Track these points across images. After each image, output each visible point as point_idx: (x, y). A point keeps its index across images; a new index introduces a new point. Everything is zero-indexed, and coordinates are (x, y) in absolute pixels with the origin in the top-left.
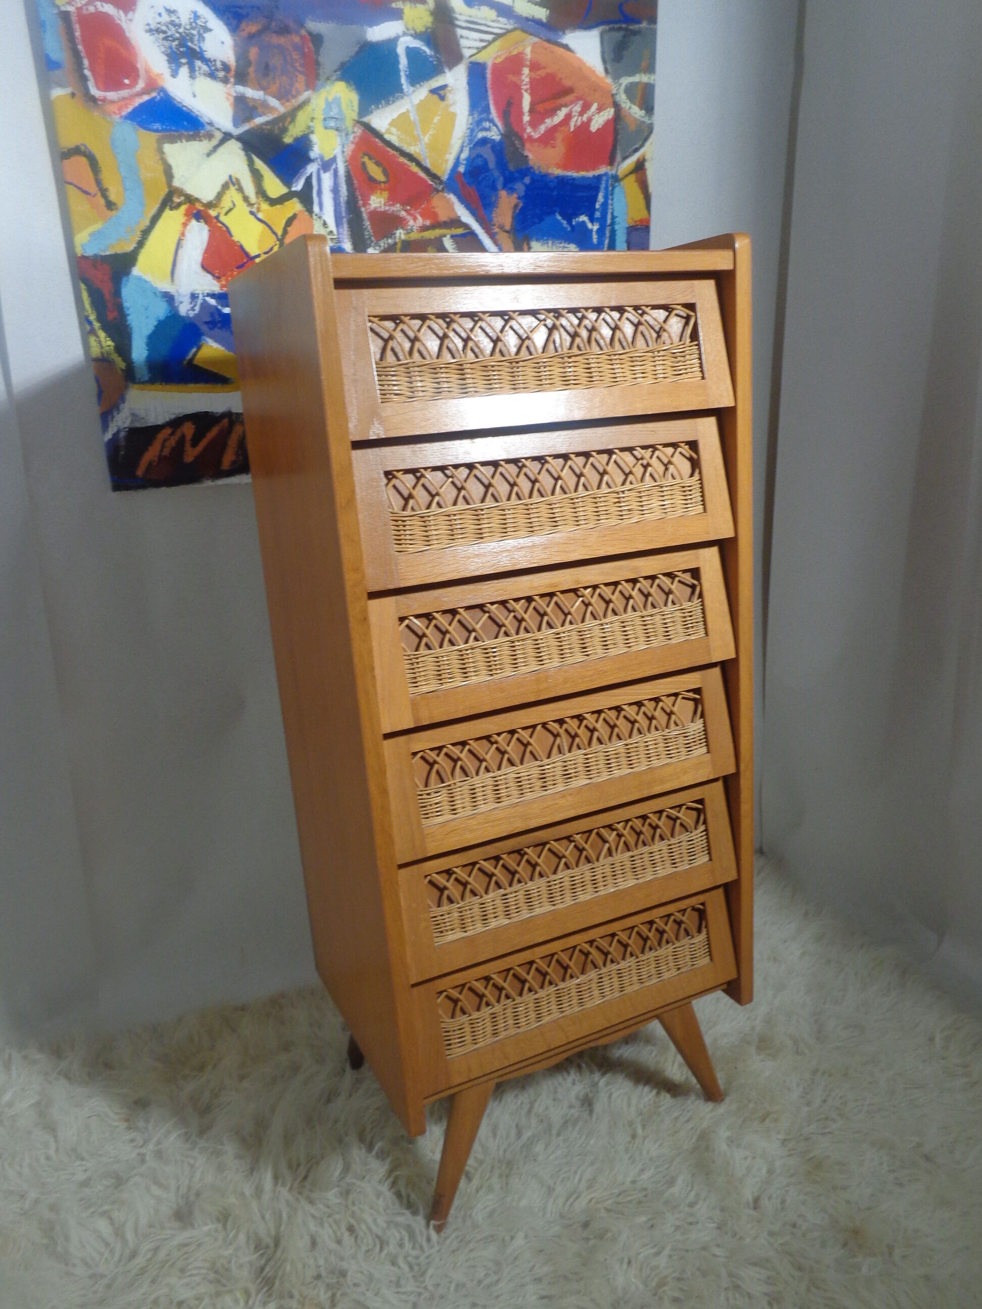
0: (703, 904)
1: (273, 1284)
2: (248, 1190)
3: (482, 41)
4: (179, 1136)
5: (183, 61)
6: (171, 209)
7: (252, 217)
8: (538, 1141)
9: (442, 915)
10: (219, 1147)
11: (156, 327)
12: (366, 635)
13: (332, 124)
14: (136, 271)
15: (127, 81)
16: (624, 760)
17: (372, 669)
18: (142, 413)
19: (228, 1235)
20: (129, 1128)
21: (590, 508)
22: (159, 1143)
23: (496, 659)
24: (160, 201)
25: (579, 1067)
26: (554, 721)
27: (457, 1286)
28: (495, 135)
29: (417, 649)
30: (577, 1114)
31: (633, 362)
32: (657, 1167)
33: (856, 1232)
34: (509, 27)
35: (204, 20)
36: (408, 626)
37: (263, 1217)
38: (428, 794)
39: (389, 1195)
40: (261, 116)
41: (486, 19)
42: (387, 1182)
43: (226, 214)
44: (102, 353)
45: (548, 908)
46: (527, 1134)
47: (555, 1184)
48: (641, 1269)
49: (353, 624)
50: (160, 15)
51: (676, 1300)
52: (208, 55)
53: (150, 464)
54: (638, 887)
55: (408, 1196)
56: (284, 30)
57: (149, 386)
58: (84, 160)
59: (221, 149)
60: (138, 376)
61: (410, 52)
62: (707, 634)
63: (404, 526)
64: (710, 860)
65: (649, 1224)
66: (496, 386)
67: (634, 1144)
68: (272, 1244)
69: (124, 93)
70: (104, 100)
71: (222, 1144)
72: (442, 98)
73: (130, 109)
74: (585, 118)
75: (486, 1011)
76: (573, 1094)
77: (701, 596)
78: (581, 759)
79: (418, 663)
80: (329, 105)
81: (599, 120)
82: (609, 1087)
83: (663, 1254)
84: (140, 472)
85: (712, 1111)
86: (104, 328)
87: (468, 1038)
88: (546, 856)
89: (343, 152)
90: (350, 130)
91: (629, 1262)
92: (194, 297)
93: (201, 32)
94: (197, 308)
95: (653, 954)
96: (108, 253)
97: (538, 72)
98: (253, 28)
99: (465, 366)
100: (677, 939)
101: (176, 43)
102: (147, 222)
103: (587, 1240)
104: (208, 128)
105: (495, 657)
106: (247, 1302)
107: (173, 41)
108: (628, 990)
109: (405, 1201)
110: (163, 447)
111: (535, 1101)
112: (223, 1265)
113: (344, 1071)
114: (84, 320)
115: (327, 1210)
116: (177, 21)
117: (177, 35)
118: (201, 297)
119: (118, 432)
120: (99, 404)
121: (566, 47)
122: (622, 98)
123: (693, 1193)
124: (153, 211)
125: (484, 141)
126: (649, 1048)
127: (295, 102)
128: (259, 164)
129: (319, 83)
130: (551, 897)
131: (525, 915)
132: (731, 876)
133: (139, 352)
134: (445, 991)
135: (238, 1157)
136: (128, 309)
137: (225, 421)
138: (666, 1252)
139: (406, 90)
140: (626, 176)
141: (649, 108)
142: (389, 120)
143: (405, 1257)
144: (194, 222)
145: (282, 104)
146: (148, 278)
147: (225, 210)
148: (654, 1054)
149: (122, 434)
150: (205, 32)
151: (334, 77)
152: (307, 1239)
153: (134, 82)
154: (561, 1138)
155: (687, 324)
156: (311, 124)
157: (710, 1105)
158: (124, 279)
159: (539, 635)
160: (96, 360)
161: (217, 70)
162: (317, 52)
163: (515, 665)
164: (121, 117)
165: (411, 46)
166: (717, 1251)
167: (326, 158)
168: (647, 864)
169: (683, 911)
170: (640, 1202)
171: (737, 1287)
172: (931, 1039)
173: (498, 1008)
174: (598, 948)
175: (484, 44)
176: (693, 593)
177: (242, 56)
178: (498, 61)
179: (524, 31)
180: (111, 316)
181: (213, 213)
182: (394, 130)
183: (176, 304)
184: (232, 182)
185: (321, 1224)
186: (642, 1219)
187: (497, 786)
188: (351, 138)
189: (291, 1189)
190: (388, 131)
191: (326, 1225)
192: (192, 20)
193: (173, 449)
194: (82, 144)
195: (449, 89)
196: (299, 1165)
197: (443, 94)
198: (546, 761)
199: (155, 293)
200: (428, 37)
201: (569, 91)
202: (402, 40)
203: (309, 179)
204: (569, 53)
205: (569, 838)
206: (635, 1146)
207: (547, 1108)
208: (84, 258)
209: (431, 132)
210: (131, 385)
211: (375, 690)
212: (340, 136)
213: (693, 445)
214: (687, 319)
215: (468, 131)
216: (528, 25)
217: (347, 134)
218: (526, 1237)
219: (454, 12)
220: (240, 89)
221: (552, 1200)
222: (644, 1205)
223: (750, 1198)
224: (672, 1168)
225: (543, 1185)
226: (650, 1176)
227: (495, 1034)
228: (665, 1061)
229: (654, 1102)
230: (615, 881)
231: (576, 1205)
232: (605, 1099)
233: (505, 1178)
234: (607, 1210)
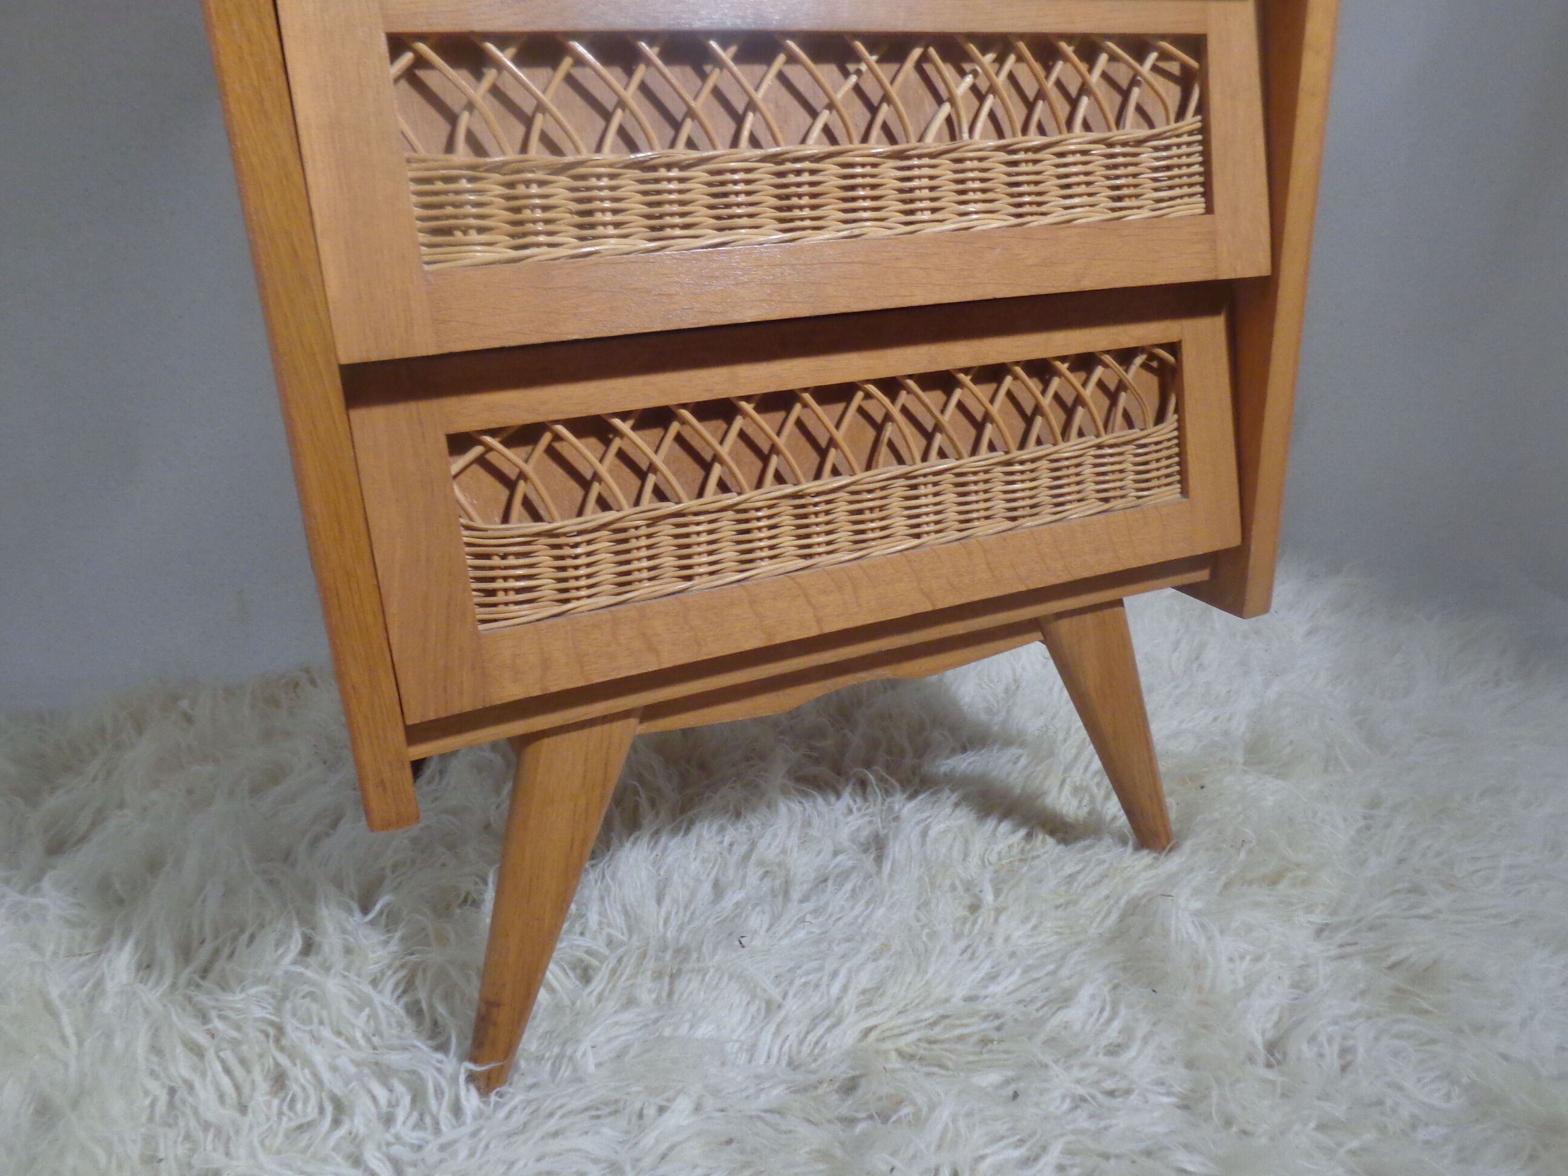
0: (1174, 348)
8: (756, 910)
9: (451, 182)
25: (863, 784)
30: (850, 864)
32: (1027, 970)
39: (389, 1006)
46: (733, 898)
47: (785, 996)
55: (434, 1013)
64: (1209, 210)
65: (1009, 1090)
67: (974, 923)
82: (923, 817)
95: (1048, 452)
100: (1106, 427)
103: (850, 1122)
108: (982, 529)
109: (426, 1022)
111: (761, 837)
123: (1116, 1025)
126: (1014, 751)
132: (1256, 260)
134: (478, 439)
138: (1053, 1156)
143: (390, 1148)
148: (1023, 761)
157: (1146, 857)
168: (1050, 179)
169: (1125, 356)
170: (985, 1041)
173: (633, 517)
174: (905, 410)
186: (994, 1078)
189: (169, 989)
206: (977, 927)
207: (783, 852)
218: (698, 1108)
221: (772, 1028)
222: (995, 1046)
223: (1259, 1041)
224: (1064, 972)
225: (754, 996)
226: (1011, 988)
227: (624, 582)
228: (1045, 778)
229: (1022, 851)
230: (963, 208)
231: (830, 1041)
232: (915, 837)
233: (667, 980)
234: (900, 1053)
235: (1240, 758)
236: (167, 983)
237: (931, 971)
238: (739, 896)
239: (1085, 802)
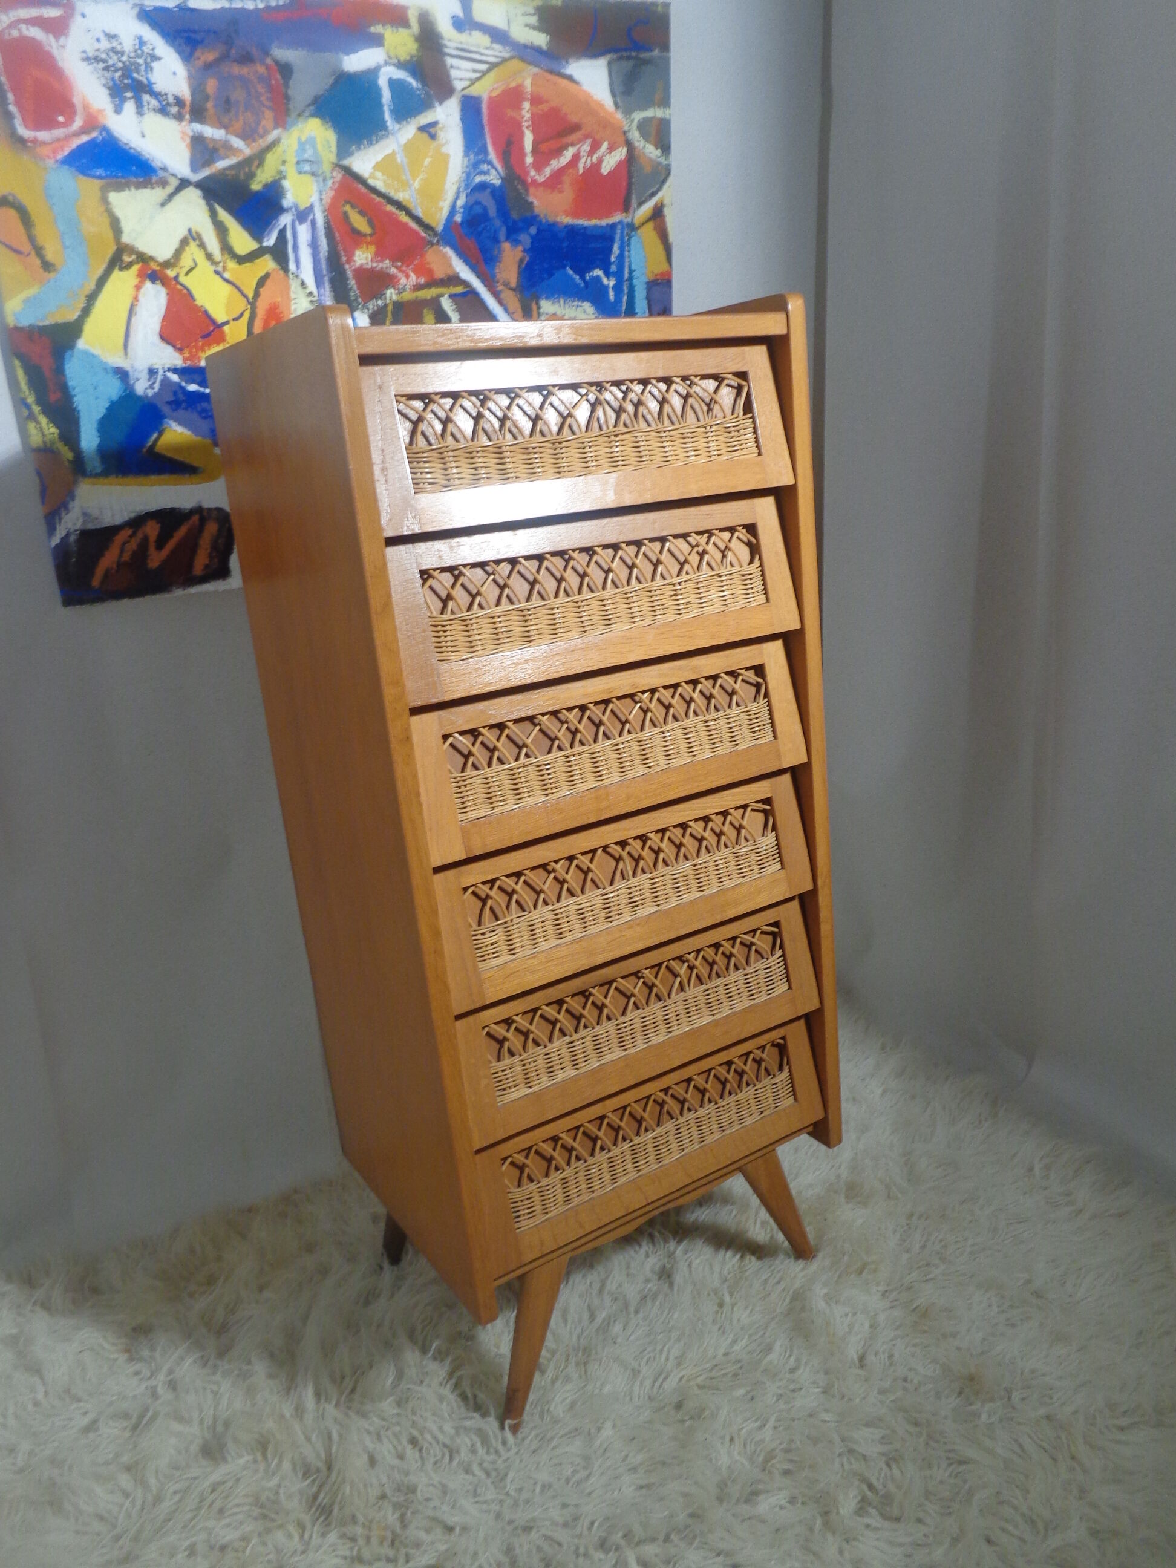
0: (783, 1038)
1: (331, 1512)
2: (288, 1411)
3: (475, 71)
4: (195, 1361)
5: (129, 94)
6: (121, 269)
7: (217, 278)
8: (615, 1321)
9: (503, 1071)
10: (245, 1367)
11: (108, 409)
12: (410, 757)
13: (307, 167)
14: (81, 344)
15: (61, 119)
16: (693, 883)
17: (418, 794)
18: (95, 513)
19: (269, 1466)
20: (131, 1359)
21: (645, 603)
22: (171, 1372)
23: (550, 776)
24: (107, 260)
25: (651, 1237)
26: (616, 844)
27: (543, 1486)
28: (494, 179)
29: (463, 770)
30: (655, 1288)
31: (684, 438)
32: (750, 1336)
33: (971, 1379)
34: (506, 55)
35: (151, 47)
36: (451, 745)
37: (308, 1439)
38: (483, 934)
39: (453, 1398)
40: (223, 159)
41: (478, 46)
42: (448, 1386)
43: (187, 273)
44: (44, 443)
45: (618, 1053)
46: (601, 1316)
47: (640, 1365)
48: (745, 1446)
49: (394, 745)
50: (98, 40)
51: (786, 1473)
52: (158, 87)
53: (107, 575)
54: (715, 1024)
55: (475, 1397)
56: (246, 59)
57: (101, 480)
58: (12, 212)
59: (178, 198)
60: (89, 466)
61: (393, 84)
62: (775, 737)
63: (445, 631)
64: (790, 988)
65: (749, 1396)
66: (539, 470)
67: (722, 1313)
68: (324, 1468)
69: (59, 133)
70: (35, 141)
71: (249, 1363)
72: (433, 137)
73: (66, 152)
74: (595, 158)
75: (555, 1177)
76: (648, 1267)
77: (766, 695)
78: (647, 884)
79: (465, 786)
80: (302, 145)
81: (610, 162)
82: (688, 1256)
83: (767, 1427)
84: (96, 582)
85: (803, 1269)
86: (44, 412)
87: (538, 1208)
88: (613, 997)
89: (321, 200)
90: (328, 174)
91: (731, 1440)
92: (152, 372)
93: (149, 60)
94: (157, 386)
95: (733, 1098)
96: (47, 323)
97: (540, 107)
98: (210, 56)
99: (504, 449)
100: (758, 1080)
101: (119, 74)
102: (92, 285)
103: (683, 1421)
104: (161, 173)
105: (549, 774)
106: (302, 1536)
107: (116, 71)
108: (709, 1140)
109: (472, 1403)
110: (122, 551)
111: (607, 1278)
112: (268, 1499)
113: (381, 1268)
114: (19, 403)
115: (384, 1423)
116: (119, 48)
117: (120, 65)
118: (161, 372)
119: (68, 535)
120: (43, 503)
121: (570, 78)
122: (635, 135)
123: (792, 1359)
124: (100, 271)
125: (483, 186)
126: (729, 1207)
127: (263, 143)
128: (223, 215)
129: (289, 120)
130: (621, 1041)
131: (595, 1063)
132: (813, 1005)
133: (89, 439)
134: (510, 1156)
135: (270, 1376)
136: (74, 389)
137: (196, 518)
138: (772, 1421)
139: (390, 128)
140: (643, 224)
141: (665, 148)
142: (373, 163)
143: (480, 1464)
144: (148, 284)
145: (248, 145)
146: (96, 351)
147: (185, 270)
148: (733, 1214)
149: (72, 538)
150: (152, 61)
151: (307, 113)
152: (365, 1457)
153: (70, 120)
154: (641, 1315)
155: (739, 394)
156: (282, 168)
157: (801, 1263)
158: (68, 354)
159: (596, 748)
160: (38, 450)
161: (168, 104)
162: (287, 85)
163: (571, 782)
164: (57, 161)
165: (395, 77)
166: (827, 1417)
167: (302, 207)
168: (723, 997)
169: (762, 1048)
170: (735, 1375)
171: (851, 1451)
172: (1031, 1169)
173: (569, 1172)
174: (673, 1096)
175: (477, 75)
176: (758, 692)
177: (197, 89)
178: (494, 94)
179: (522, 59)
180: (53, 397)
181: (171, 273)
182: (379, 174)
183: (132, 382)
184: (192, 237)
185: (379, 1438)
186: (742, 1391)
187: (557, 920)
188: (330, 183)
189: (337, 1405)
190: (372, 176)
191: (385, 1441)
192: (137, 47)
193: (134, 554)
194: (10, 194)
195: (440, 126)
196: (343, 1377)
197: (433, 132)
198: (609, 889)
199: (105, 369)
200: (413, 67)
201: (575, 128)
202: (384, 70)
203: (282, 233)
204: (574, 86)
205: (637, 974)
206: (724, 1315)
207: (620, 1285)
208: (17, 329)
209: (421, 177)
210: (81, 479)
211: (422, 819)
212: (317, 181)
213: (751, 529)
214: (739, 389)
215: (464, 175)
216: (525, 53)
217: (325, 180)
218: (614, 1426)
219: (442, 38)
220: (197, 127)
221: (638, 1383)
222: (740, 1377)
223: (855, 1357)
224: (767, 1334)
225: (626, 1368)
226: (744, 1346)
227: (567, 1201)
228: (746, 1221)
229: (739, 1267)
230: (690, 1019)
231: (666, 1385)
232: (685, 1269)
233: (582, 1366)
234: (700, 1387)
235: (843, 1199)
237: (705, 1342)
238: (604, 1315)
239: (768, 1231)
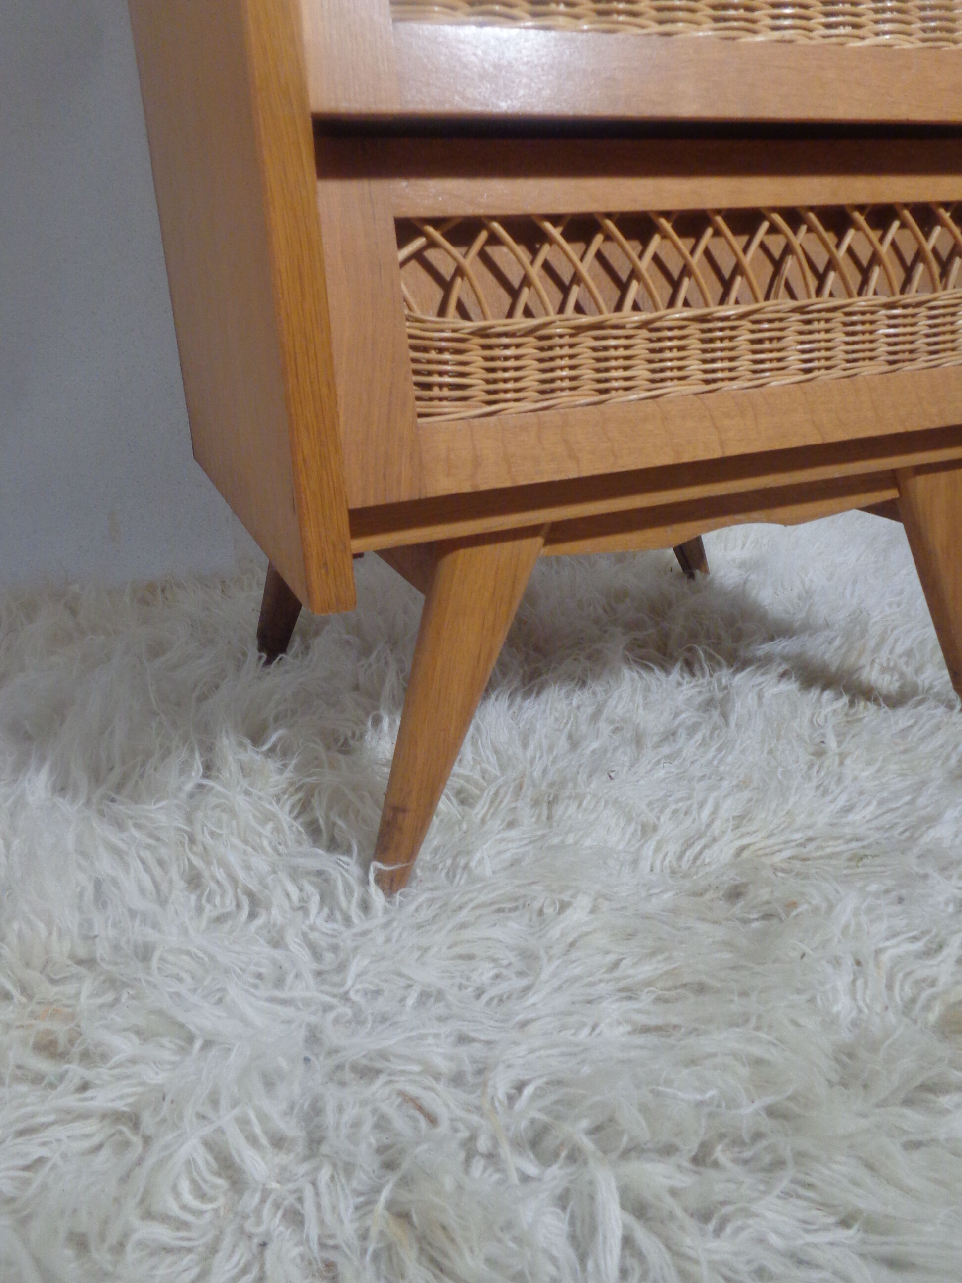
8: (616, 755)
27: (424, 996)
30: (695, 719)
32: (881, 803)
39: (288, 822)
42: (289, 802)
47: (657, 818)
48: (890, 987)
55: (332, 827)
65: (893, 896)
67: (821, 765)
76: (680, 698)
83: (942, 954)
87: (476, 381)
91: (859, 966)
103: (744, 920)
109: (325, 836)
111: (608, 699)
115: (145, 838)
138: (952, 950)
143: (306, 935)
148: (837, 642)
154: (665, 750)
170: (857, 859)
189: (85, 804)
191: (136, 864)
196: (110, 769)
206: (825, 769)
207: (630, 711)
218: (595, 908)
221: (651, 846)
222: (870, 861)
224: (921, 801)
225: (630, 820)
226: (868, 817)
227: (546, 390)
229: (847, 715)
230: (879, 27)
231: (707, 856)
232: (752, 700)
233: (545, 806)
234: (775, 869)
236: (82, 801)
237: (792, 800)
238: (595, 745)
